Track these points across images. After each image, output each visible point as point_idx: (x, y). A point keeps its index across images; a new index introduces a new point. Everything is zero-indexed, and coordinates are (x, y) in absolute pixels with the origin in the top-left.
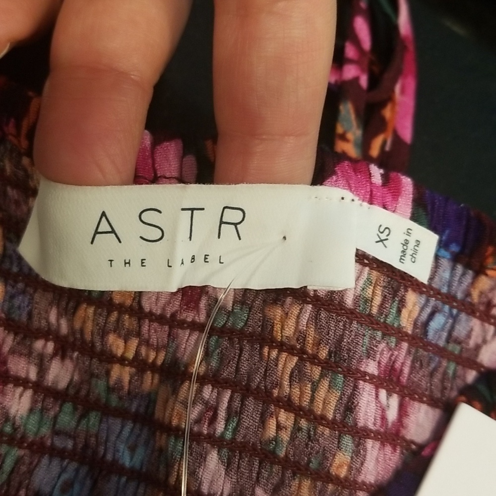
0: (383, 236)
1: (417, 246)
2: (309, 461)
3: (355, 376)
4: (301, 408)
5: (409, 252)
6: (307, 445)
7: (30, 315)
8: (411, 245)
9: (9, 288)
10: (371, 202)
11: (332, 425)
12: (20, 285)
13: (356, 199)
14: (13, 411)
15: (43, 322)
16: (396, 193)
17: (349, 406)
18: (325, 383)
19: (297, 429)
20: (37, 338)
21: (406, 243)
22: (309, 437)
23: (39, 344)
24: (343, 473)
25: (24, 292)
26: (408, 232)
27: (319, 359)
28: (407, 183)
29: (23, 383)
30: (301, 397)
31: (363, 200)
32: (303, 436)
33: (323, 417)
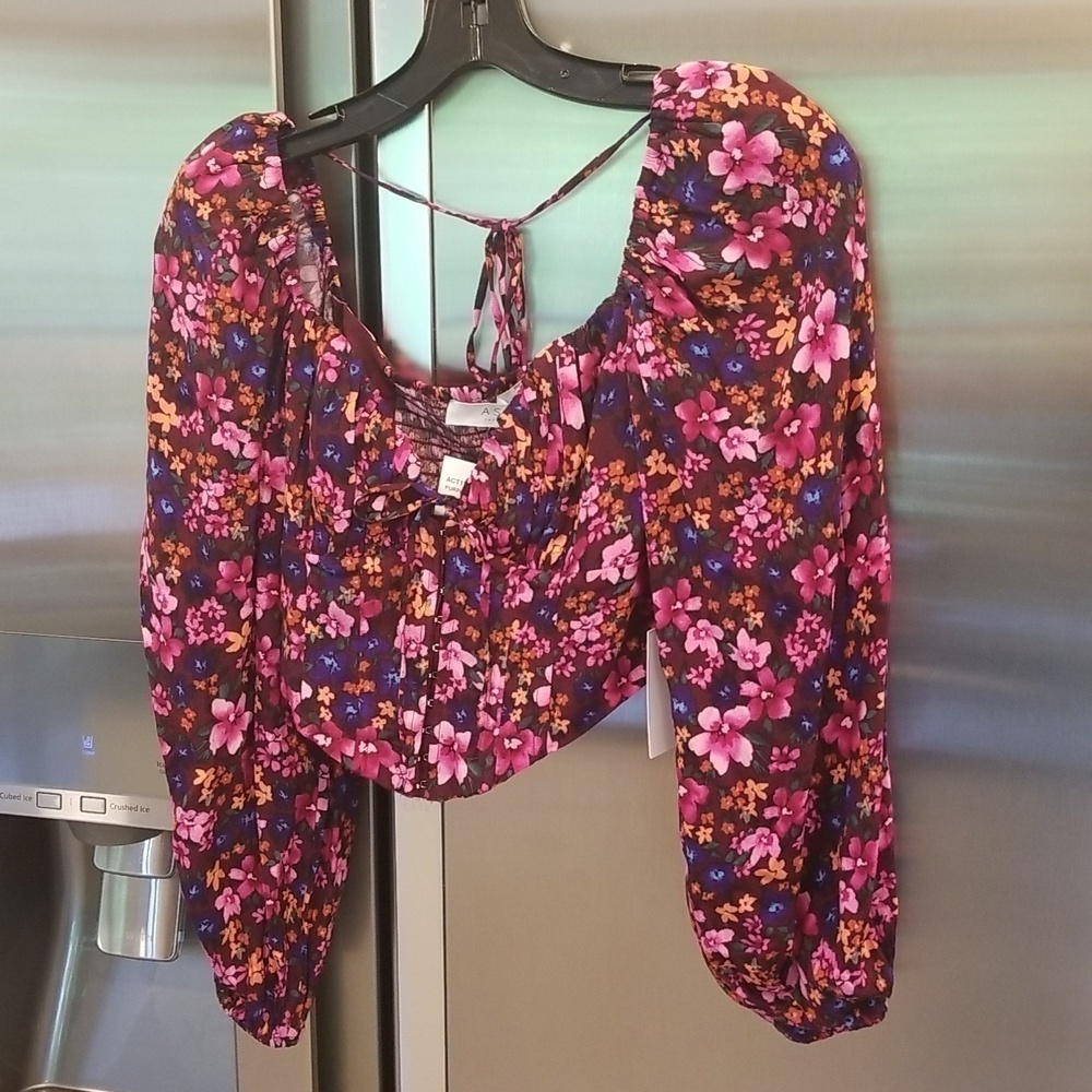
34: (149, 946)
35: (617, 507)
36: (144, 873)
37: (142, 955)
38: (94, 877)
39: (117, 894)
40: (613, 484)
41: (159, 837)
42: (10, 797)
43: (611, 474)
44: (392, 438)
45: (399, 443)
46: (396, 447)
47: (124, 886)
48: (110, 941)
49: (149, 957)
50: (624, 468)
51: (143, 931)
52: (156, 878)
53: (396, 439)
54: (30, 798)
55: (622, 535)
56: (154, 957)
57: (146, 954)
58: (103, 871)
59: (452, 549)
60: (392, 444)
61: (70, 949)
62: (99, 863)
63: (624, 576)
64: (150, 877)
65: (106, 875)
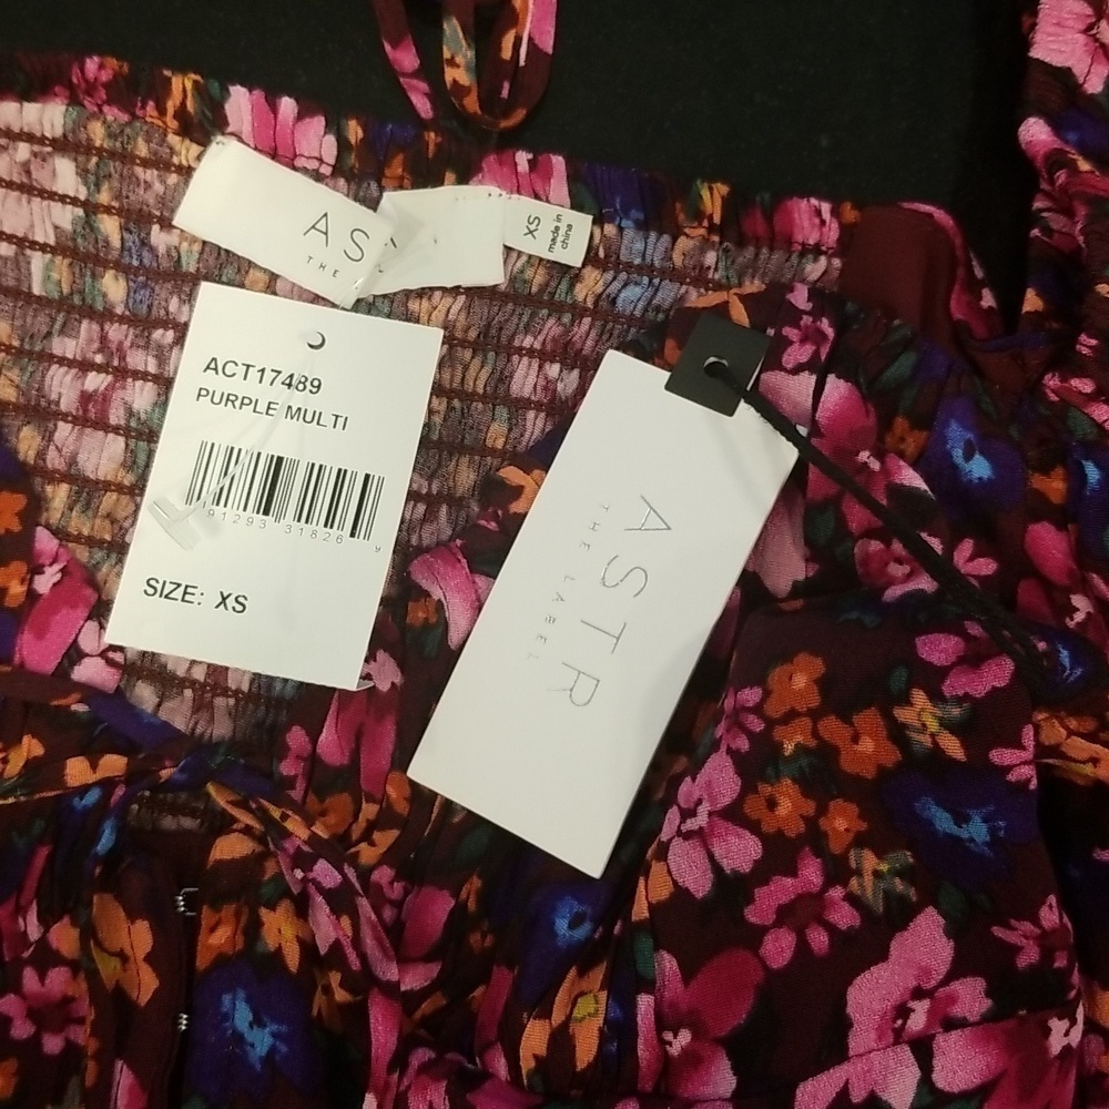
0: (532, 227)
1: (570, 230)
2: (463, 438)
3: (509, 350)
4: (452, 391)
5: (560, 239)
6: (460, 422)
7: (150, 307)
8: (562, 232)
9: (131, 284)
10: (519, 192)
11: (484, 398)
12: (141, 279)
13: (504, 193)
14: (136, 406)
15: (162, 312)
16: (547, 176)
17: (502, 378)
18: (477, 362)
19: (450, 408)
20: (155, 328)
21: (557, 228)
22: (463, 413)
23: (157, 334)
24: (499, 444)
25: (145, 286)
26: (558, 219)
27: (469, 342)
28: (558, 161)
29: (143, 376)
30: (452, 381)
31: (512, 193)
32: (456, 415)
33: (474, 393)
35: (841, 824)
40: (789, 748)
43: (774, 709)
44: (19, 567)
45: (44, 584)
46: (32, 595)
50: (824, 684)
53: (38, 570)
55: (899, 916)
59: (221, 961)
60: (17, 590)
63: (941, 1079)
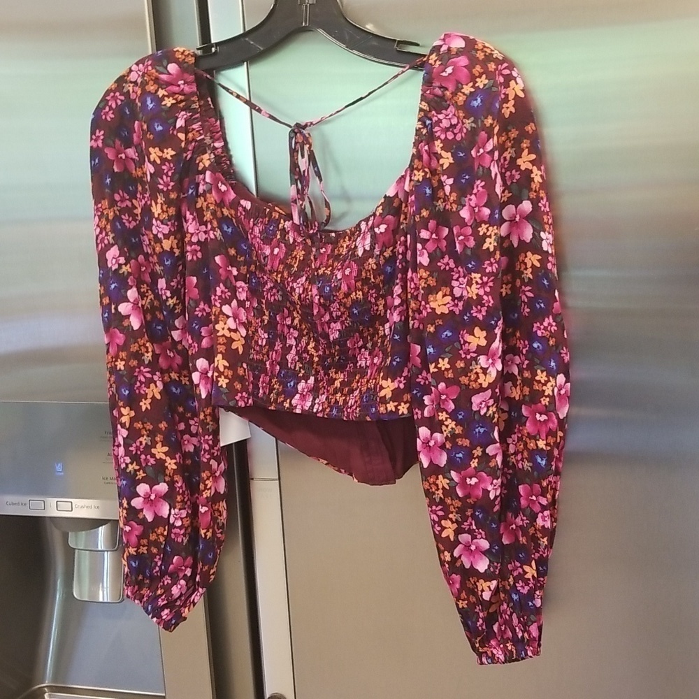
34: (105, 593)
36: (100, 549)
37: (101, 600)
38: (70, 553)
39: (83, 563)
41: (109, 524)
42: (13, 504)
47: (87, 557)
48: (80, 593)
49: (106, 601)
51: (101, 585)
52: (107, 551)
54: (25, 504)
56: (109, 601)
57: (103, 599)
58: (74, 549)
61: (58, 597)
62: (72, 544)
64: (104, 551)
65: (77, 551)
